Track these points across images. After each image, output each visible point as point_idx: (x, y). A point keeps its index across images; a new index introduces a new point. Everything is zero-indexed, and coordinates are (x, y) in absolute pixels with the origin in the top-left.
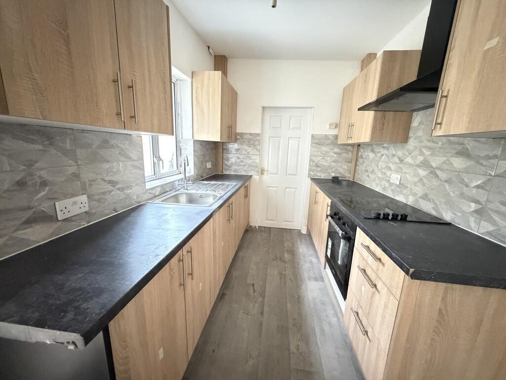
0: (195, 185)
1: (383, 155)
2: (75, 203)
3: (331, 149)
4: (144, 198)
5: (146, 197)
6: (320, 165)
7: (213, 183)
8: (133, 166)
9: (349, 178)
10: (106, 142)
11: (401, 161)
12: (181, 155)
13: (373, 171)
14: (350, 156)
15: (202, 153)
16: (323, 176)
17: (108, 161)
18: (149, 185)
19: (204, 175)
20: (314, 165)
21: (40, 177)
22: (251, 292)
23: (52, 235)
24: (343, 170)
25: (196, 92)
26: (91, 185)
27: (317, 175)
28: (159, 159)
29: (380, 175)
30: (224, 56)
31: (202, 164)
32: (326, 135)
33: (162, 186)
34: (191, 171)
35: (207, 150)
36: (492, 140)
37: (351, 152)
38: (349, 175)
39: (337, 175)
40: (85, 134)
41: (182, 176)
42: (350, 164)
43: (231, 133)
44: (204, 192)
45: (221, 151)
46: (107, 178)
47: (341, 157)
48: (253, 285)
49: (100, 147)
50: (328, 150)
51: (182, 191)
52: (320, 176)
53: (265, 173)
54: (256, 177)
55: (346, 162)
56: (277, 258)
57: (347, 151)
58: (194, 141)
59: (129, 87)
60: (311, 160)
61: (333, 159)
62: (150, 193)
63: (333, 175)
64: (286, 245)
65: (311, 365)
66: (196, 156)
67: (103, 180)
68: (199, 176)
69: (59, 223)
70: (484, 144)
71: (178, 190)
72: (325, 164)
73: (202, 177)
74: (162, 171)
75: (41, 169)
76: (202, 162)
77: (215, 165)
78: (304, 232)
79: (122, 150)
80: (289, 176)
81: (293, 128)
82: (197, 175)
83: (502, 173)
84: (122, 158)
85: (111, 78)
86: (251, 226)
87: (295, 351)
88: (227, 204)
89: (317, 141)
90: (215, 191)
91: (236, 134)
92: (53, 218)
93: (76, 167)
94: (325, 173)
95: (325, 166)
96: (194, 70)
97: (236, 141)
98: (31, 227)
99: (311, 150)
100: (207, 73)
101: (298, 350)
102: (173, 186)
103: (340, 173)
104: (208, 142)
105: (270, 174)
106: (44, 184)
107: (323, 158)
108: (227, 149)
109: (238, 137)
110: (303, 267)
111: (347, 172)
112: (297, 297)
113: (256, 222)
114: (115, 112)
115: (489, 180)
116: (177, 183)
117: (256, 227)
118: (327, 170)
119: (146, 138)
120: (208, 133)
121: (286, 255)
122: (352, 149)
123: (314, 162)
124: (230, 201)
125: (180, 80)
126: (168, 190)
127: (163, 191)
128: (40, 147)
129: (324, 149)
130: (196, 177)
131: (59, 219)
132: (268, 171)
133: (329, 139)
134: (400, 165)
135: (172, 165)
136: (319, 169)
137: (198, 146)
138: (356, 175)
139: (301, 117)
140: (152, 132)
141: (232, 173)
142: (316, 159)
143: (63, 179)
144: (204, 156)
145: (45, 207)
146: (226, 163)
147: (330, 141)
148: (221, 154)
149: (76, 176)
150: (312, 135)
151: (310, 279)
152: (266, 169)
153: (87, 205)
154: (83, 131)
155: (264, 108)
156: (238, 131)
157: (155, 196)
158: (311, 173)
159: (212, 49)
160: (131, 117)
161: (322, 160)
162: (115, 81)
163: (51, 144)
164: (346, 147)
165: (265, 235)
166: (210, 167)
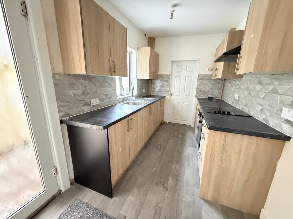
0: (136, 99)
1: (233, 85)
2: (95, 101)
3: (209, 82)
4: (116, 102)
5: (117, 101)
6: (202, 91)
7: (145, 98)
8: (112, 89)
9: (219, 98)
10: (104, 80)
11: (240, 87)
12: (131, 86)
13: (229, 93)
14: (220, 86)
15: (141, 85)
16: (204, 97)
17: (105, 87)
18: (118, 98)
19: (142, 95)
20: (199, 90)
21: (88, 92)
22: (159, 147)
23: (89, 110)
24: (216, 94)
25: (139, 57)
26: (100, 95)
27: (200, 96)
28: (122, 87)
29: (232, 96)
30: (153, 37)
31: (141, 90)
32: (206, 75)
33: (123, 98)
34: (135, 92)
35: (144, 83)
36: (268, 76)
37: (221, 83)
38: (219, 96)
39: (212, 96)
40: (99, 78)
41: (131, 95)
42: (220, 90)
43: (155, 74)
44: (140, 102)
45: (151, 84)
46: (105, 93)
47: (215, 86)
48: (161, 145)
49: (103, 82)
50: (207, 82)
51: (131, 101)
52: (202, 97)
53: (173, 95)
54: (168, 97)
55: (218, 89)
56: (175, 136)
57: (219, 83)
58: (137, 79)
59: (113, 61)
60: (197, 88)
61: (210, 87)
62: (118, 101)
63: (210, 96)
64: (181, 131)
65: (180, 173)
66: (138, 86)
67: (103, 94)
68: (139, 96)
69: (91, 107)
70: (266, 78)
71: (129, 101)
72: (205, 90)
73: (140, 96)
74: (123, 93)
75: (88, 89)
76: (141, 89)
77: (147, 91)
78: (193, 126)
79: (109, 83)
80: (185, 97)
81: (188, 71)
82: (138, 95)
83: (270, 91)
84: (109, 86)
85: (108, 59)
86: (164, 122)
87: (174, 169)
88: (149, 107)
89: (201, 78)
90: (145, 101)
91: (158, 75)
92: (90, 105)
93: (96, 89)
94: (205, 95)
95: (205, 91)
96: (138, 47)
97: (158, 78)
98: (85, 106)
99: (197, 83)
100: (143, 48)
101: (175, 168)
102: (127, 99)
103: (214, 95)
104: (144, 80)
105: (175, 95)
106: (88, 94)
107: (204, 87)
108: (153, 83)
109: (159, 77)
110: (187, 141)
111: (218, 95)
112: (180, 151)
113: (167, 120)
114: (109, 70)
115: (266, 95)
116: (129, 97)
117: (167, 122)
118: (206, 93)
119: (117, 78)
120: (143, 75)
121: (180, 136)
122: (221, 82)
123: (199, 89)
124: (151, 105)
125: (132, 52)
126: (125, 100)
127: (123, 100)
128: (87, 82)
129: (205, 82)
130: (137, 96)
131: (92, 105)
132: (174, 94)
133: (208, 77)
134: (239, 90)
135: (127, 90)
136: (202, 93)
137: (139, 82)
138: (223, 96)
139: (193, 65)
140: (120, 76)
141: (156, 95)
142: (200, 88)
143: (92, 92)
144: (142, 86)
145: (88, 101)
146: (153, 89)
147: (208, 78)
148: (150, 85)
149: (96, 92)
150: (198, 75)
151: (189, 146)
152: (173, 93)
153: (98, 102)
154: (98, 77)
155: (172, 62)
156: (159, 74)
157: (120, 102)
158: (197, 95)
159: (147, 35)
160: (114, 71)
161: (204, 88)
162: (109, 60)
163: (90, 81)
164: (218, 81)
165: (171, 126)
166: (145, 91)
